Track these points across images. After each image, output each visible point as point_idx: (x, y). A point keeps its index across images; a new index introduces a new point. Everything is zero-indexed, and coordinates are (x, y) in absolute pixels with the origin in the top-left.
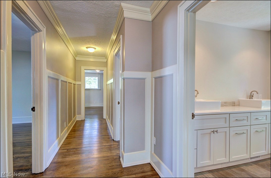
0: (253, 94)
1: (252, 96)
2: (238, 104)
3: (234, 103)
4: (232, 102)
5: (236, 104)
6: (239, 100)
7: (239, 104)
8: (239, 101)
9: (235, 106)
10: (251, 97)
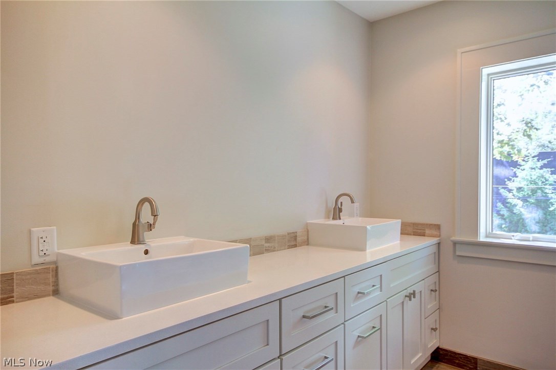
0: (341, 203)
1: (340, 210)
2: (306, 238)
3: (295, 238)
4: (288, 234)
5: (299, 239)
6: (307, 224)
7: (308, 239)
8: (307, 230)
9: (295, 246)
10: (337, 212)
